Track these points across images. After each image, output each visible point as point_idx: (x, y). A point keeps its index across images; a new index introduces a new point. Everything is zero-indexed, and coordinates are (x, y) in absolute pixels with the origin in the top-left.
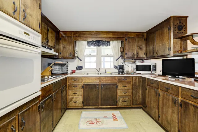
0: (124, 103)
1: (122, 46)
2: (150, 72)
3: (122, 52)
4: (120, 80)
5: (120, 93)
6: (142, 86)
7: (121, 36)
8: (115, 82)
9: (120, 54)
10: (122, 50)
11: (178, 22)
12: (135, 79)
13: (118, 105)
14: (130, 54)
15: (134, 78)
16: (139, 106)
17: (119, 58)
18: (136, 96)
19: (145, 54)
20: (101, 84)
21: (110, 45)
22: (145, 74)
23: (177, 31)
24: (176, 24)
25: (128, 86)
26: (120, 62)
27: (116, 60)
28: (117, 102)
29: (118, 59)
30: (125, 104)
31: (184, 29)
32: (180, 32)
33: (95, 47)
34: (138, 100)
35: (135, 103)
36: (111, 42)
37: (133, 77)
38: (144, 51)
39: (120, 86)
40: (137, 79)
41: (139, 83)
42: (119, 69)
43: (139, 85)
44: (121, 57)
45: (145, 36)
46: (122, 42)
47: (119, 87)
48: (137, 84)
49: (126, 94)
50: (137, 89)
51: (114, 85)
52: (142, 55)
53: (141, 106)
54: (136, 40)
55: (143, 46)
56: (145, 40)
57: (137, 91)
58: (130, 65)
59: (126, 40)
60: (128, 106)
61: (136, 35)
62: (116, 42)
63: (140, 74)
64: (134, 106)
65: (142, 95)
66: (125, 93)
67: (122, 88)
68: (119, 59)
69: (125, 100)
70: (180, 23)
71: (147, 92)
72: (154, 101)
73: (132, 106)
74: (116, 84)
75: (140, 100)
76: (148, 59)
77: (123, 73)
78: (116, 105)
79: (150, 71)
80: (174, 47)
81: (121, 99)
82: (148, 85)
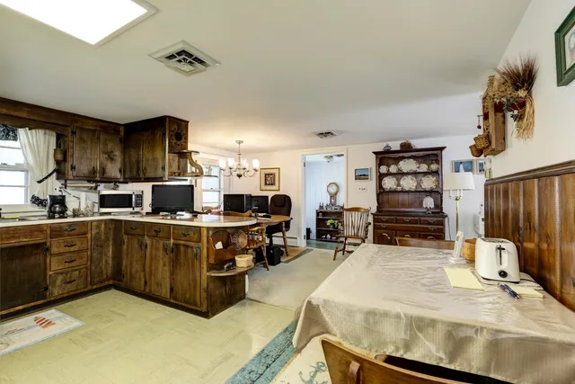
0: (69, 285)
1: (58, 145)
2: (130, 210)
3: (58, 163)
4: (56, 232)
5: (55, 265)
6: (114, 240)
7: (60, 122)
8: (39, 239)
9: (52, 166)
10: (60, 157)
12: (98, 227)
13: (52, 294)
14: (84, 168)
15: (94, 224)
16: (107, 283)
17: (49, 175)
18: (99, 263)
19: (120, 171)
22: (120, 213)
23: (174, 141)
24: (173, 129)
25: (78, 244)
26: (53, 187)
27: (40, 182)
28: (46, 289)
29: (46, 178)
30: (71, 287)
31: (183, 140)
32: (179, 143)
34: (104, 272)
35: (96, 280)
37: (92, 222)
38: (118, 165)
39: (56, 246)
40: (103, 226)
41: (106, 233)
42: (50, 208)
43: (108, 239)
44: (55, 174)
45: (122, 133)
46: (59, 137)
47: (54, 250)
48: (103, 237)
49: (73, 264)
50: (101, 246)
51: (37, 246)
52: (114, 170)
53: (111, 282)
54: (99, 138)
55: (118, 153)
56: (121, 140)
57: (101, 253)
58: (83, 195)
59: (74, 133)
60: (79, 292)
61: (101, 126)
62: (41, 132)
63: (109, 214)
64: (95, 287)
66: (72, 261)
67: (62, 250)
68: (49, 179)
69: (70, 277)
71: (125, 247)
72: (137, 261)
73: (89, 288)
74: (45, 244)
75: (110, 271)
76: (127, 183)
77: (63, 214)
78: (45, 297)
79: (130, 206)
80: (170, 166)
81: (60, 278)
82: (126, 234)
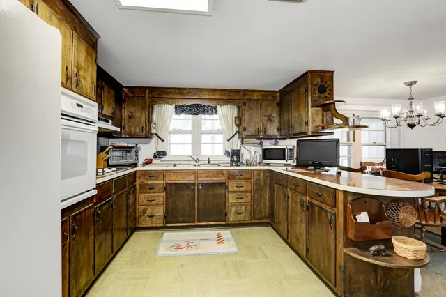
0: (239, 215)
1: (238, 114)
2: (284, 162)
3: (238, 126)
4: (231, 176)
5: (231, 199)
6: (270, 186)
7: (236, 98)
8: (222, 180)
9: (235, 129)
10: (238, 122)
11: (319, 80)
12: (259, 175)
13: (229, 219)
14: (251, 130)
15: (255, 172)
16: (265, 220)
17: (234, 136)
18: (259, 204)
19: (278, 130)
20: (198, 184)
21: (216, 113)
22: (277, 165)
23: (317, 94)
24: (315, 83)
25: (245, 186)
26: (236, 144)
27: (228, 140)
28: (226, 215)
29: (232, 137)
30: (241, 217)
31: (328, 92)
32: (323, 95)
33: (190, 116)
34: (263, 211)
35: (257, 216)
36: (219, 108)
37: (254, 170)
38: (276, 124)
39: (232, 186)
40: (262, 174)
41: (265, 181)
42: (232, 157)
43: (265, 185)
44: (237, 135)
45: (278, 98)
46: (239, 107)
47: (230, 188)
48: (262, 183)
49: (242, 201)
50: (261, 190)
51: (221, 184)
52: (273, 130)
53: (268, 220)
54: (261, 105)
55: (275, 115)
56: (277, 104)
57: (261, 196)
58: (252, 149)
59: (245, 104)
60: (245, 222)
61: (263, 96)
62: (229, 106)
63: (269, 164)
64: (256, 221)
65: (270, 201)
66: (241, 198)
67: (236, 189)
68: (234, 138)
69: (240, 210)
70: (322, 81)
71: (275, 194)
72: (282, 209)
73: (253, 221)
74: (225, 183)
75: (267, 211)
77: (238, 163)
78: (226, 221)
79: (284, 159)
80: (314, 121)
81: (234, 209)
82: (276, 183)
